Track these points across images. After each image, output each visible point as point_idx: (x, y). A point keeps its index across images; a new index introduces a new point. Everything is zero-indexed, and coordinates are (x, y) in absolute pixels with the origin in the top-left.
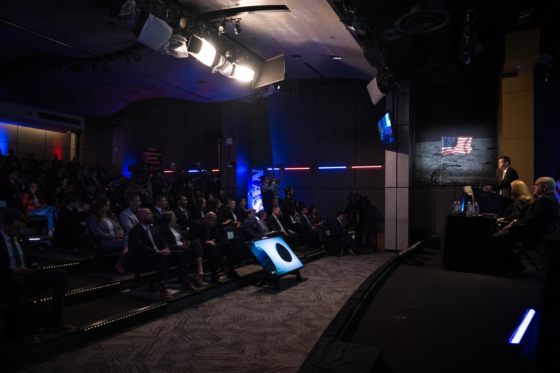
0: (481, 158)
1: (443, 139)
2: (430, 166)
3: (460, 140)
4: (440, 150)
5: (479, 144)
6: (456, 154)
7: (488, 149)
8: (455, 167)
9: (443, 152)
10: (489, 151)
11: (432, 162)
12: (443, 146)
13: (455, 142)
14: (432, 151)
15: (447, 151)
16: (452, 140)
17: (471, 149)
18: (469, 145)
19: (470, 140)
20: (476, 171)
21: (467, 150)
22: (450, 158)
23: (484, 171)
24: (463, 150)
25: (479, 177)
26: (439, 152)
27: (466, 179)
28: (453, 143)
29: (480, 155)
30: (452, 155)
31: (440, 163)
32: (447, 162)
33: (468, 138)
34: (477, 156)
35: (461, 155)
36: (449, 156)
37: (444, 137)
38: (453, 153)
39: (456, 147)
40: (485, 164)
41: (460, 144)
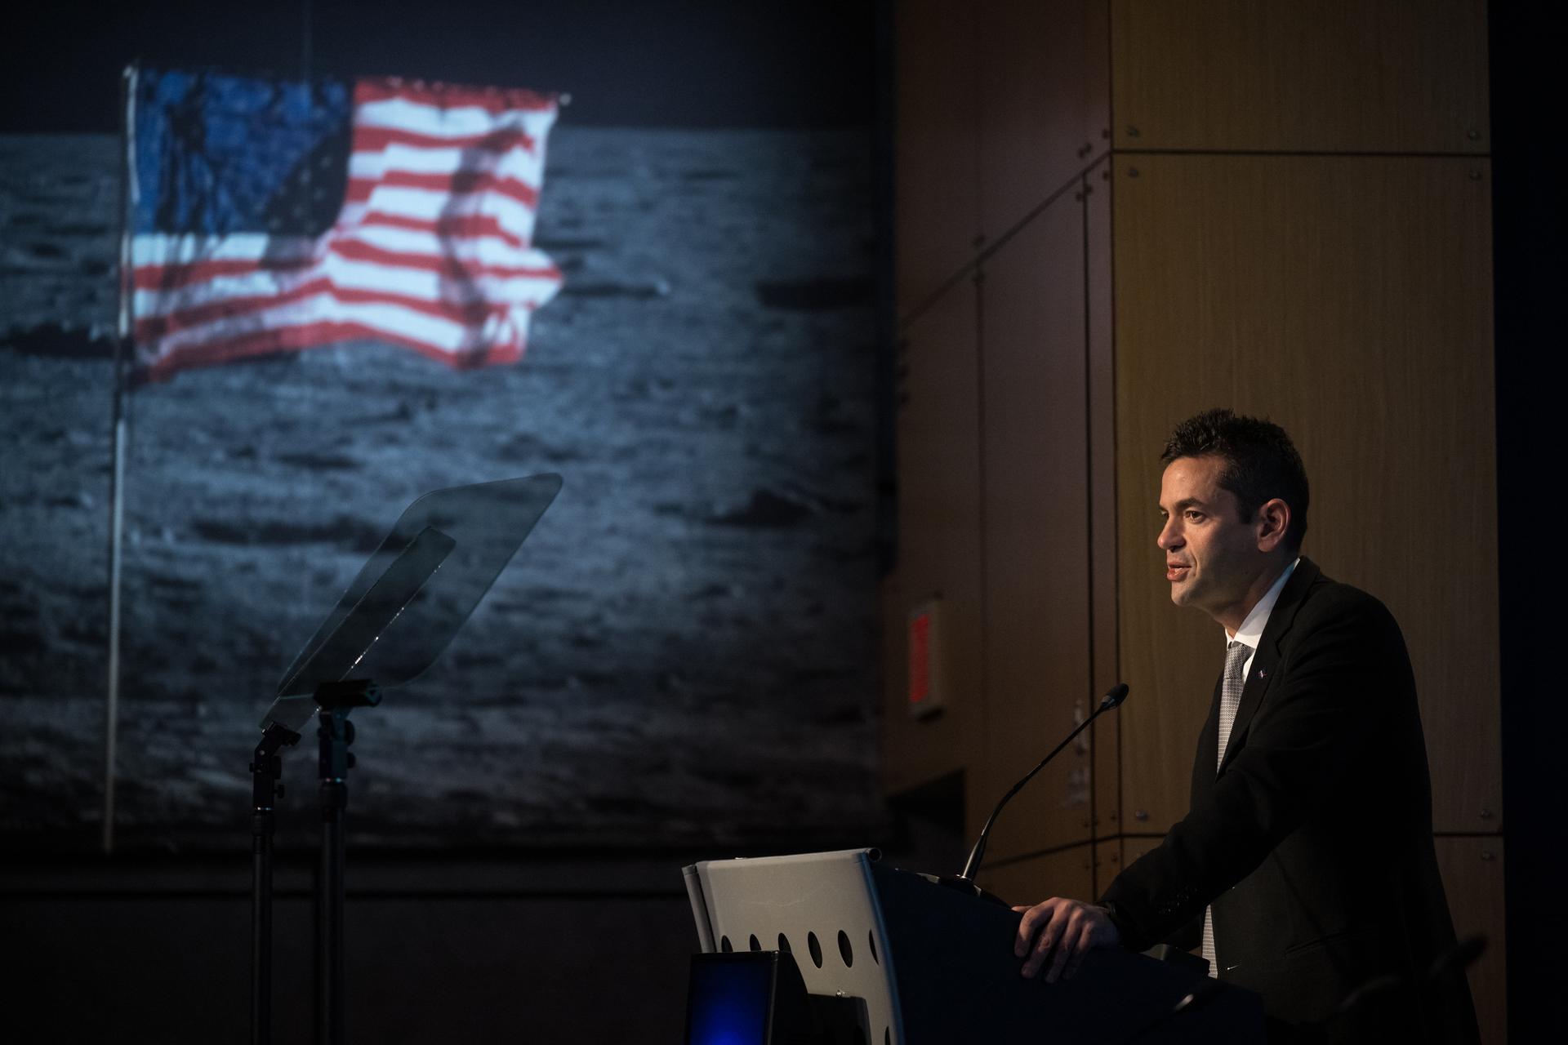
0: (675, 424)
1: (147, 94)
3: (382, 138)
4: (98, 268)
5: (646, 206)
6: (330, 348)
7: (774, 294)
8: (317, 556)
9: (143, 302)
10: (779, 326)
12: (148, 216)
13: (314, 158)
15: (201, 295)
16: (281, 123)
17: (544, 290)
18: (517, 218)
19: (527, 143)
20: (611, 619)
21: (495, 290)
22: (239, 415)
23: (713, 620)
24: (425, 285)
25: (660, 724)
26: (91, 298)
27: (477, 749)
28: (298, 168)
29: (666, 384)
30: (275, 368)
31: (105, 480)
32: (204, 463)
33: (509, 105)
34: (622, 389)
35: (408, 363)
36: (237, 380)
37: (151, 76)
38: (287, 341)
39: (331, 236)
40: (735, 519)
41: (385, 200)
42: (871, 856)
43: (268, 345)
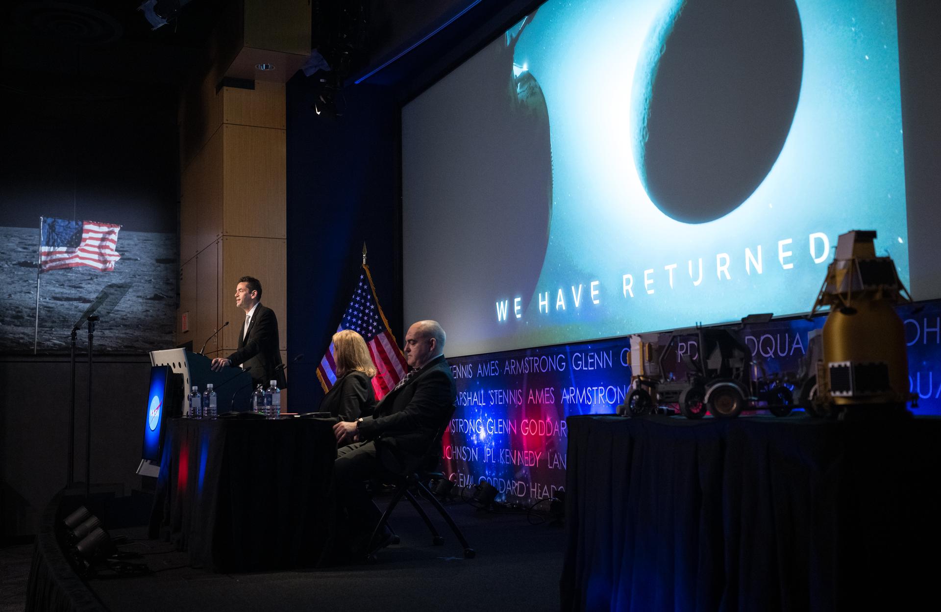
0: (140, 282)
1: (45, 222)
2: (6, 296)
3: (88, 231)
4: (35, 252)
5: (136, 245)
6: (78, 267)
7: (159, 261)
8: (75, 303)
9: (43, 258)
10: (159, 266)
11: (10, 284)
12: (45, 243)
13: (76, 234)
14: (14, 255)
15: (54, 257)
16: (70, 228)
17: (118, 259)
18: (113, 246)
19: (115, 233)
20: (128, 315)
21: (108, 258)
22: (62, 279)
23: (147, 316)
24: (96, 257)
25: (137, 333)
26: (34, 257)
27: (104, 337)
28: (73, 236)
29: (139, 276)
30: (68, 270)
31: (36, 289)
32: (54, 287)
33: (112, 227)
34: (131, 276)
35: (92, 270)
36: (61, 272)
37: (45, 218)
38: (70, 266)
39: (79, 248)
40: (150, 299)
41: (88, 242)
42: (185, 349)
43: (67, 267)
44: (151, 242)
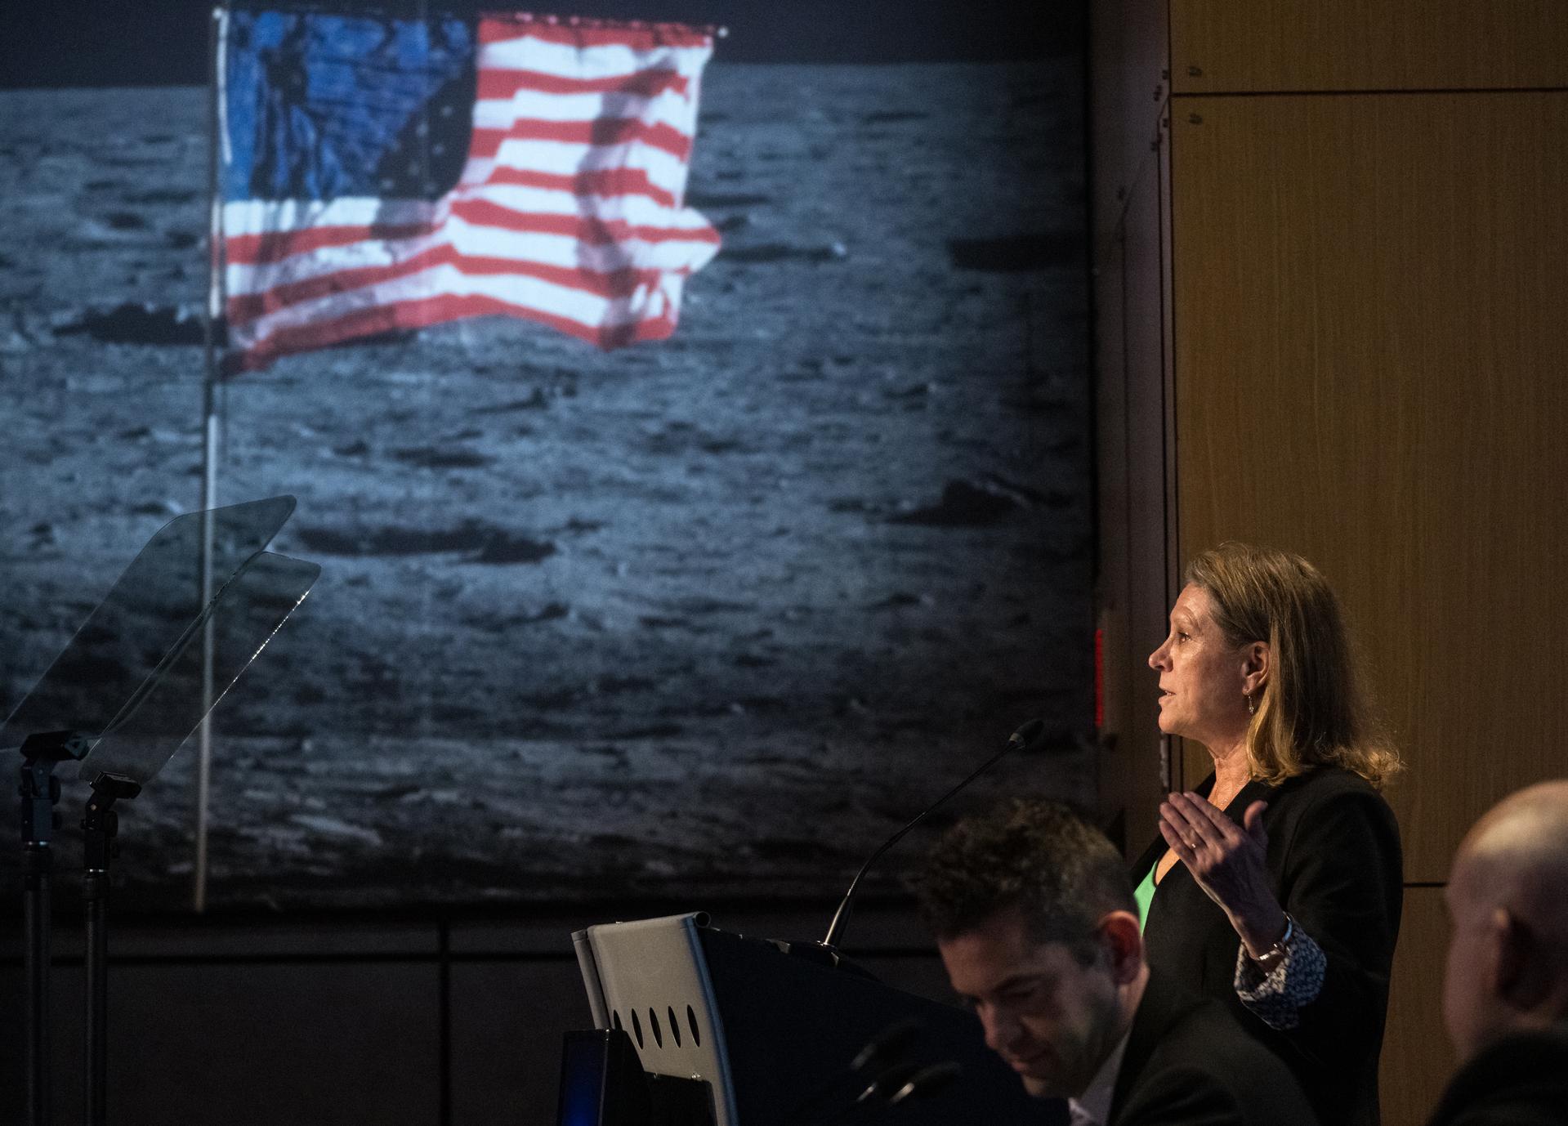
0: (853, 406)
1: (240, 39)
2: (20, 538)
3: (511, 82)
4: (183, 239)
5: (818, 154)
6: (451, 327)
7: (971, 253)
8: (439, 567)
9: (237, 278)
10: (976, 290)
11: (39, 458)
12: (241, 179)
13: (434, 104)
14: (59, 267)
15: (303, 268)
16: (394, 68)
17: (701, 254)
18: (670, 171)
19: (680, 85)
20: (782, 635)
21: (643, 254)
22: (349, 406)
23: (899, 634)
24: (562, 251)
25: (838, 757)
26: (178, 274)
27: (625, 788)
28: (414, 119)
29: (843, 361)
30: (390, 351)
31: (195, 482)
32: (308, 463)
33: (658, 42)
34: (791, 368)
35: (542, 342)
36: (344, 367)
37: (244, 17)
38: (402, 318)
39: (453, 196)
40: (921, 517)
41: (515, 154)
42: (700, 922)
43: (383, 325)
44: (910, 127)
